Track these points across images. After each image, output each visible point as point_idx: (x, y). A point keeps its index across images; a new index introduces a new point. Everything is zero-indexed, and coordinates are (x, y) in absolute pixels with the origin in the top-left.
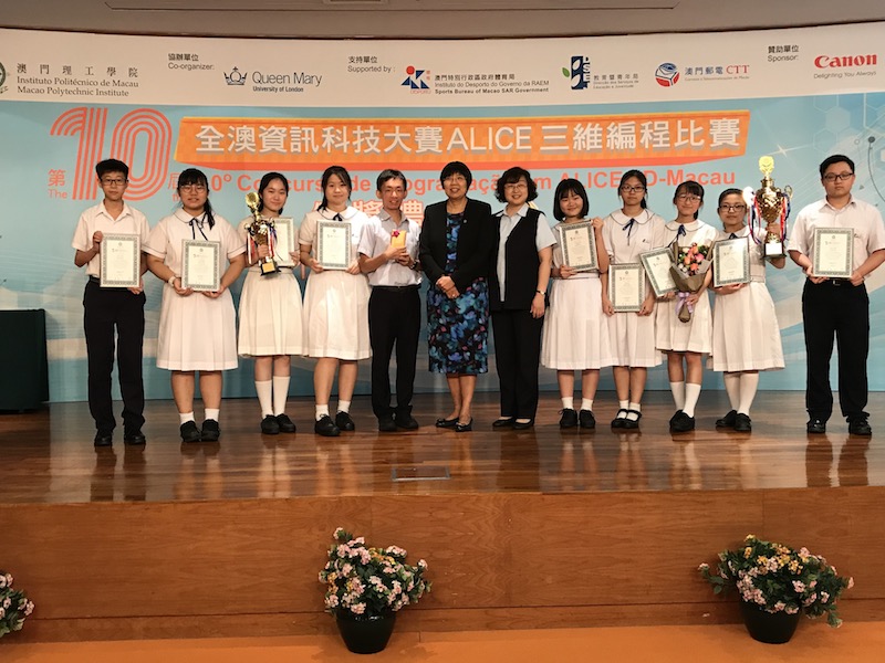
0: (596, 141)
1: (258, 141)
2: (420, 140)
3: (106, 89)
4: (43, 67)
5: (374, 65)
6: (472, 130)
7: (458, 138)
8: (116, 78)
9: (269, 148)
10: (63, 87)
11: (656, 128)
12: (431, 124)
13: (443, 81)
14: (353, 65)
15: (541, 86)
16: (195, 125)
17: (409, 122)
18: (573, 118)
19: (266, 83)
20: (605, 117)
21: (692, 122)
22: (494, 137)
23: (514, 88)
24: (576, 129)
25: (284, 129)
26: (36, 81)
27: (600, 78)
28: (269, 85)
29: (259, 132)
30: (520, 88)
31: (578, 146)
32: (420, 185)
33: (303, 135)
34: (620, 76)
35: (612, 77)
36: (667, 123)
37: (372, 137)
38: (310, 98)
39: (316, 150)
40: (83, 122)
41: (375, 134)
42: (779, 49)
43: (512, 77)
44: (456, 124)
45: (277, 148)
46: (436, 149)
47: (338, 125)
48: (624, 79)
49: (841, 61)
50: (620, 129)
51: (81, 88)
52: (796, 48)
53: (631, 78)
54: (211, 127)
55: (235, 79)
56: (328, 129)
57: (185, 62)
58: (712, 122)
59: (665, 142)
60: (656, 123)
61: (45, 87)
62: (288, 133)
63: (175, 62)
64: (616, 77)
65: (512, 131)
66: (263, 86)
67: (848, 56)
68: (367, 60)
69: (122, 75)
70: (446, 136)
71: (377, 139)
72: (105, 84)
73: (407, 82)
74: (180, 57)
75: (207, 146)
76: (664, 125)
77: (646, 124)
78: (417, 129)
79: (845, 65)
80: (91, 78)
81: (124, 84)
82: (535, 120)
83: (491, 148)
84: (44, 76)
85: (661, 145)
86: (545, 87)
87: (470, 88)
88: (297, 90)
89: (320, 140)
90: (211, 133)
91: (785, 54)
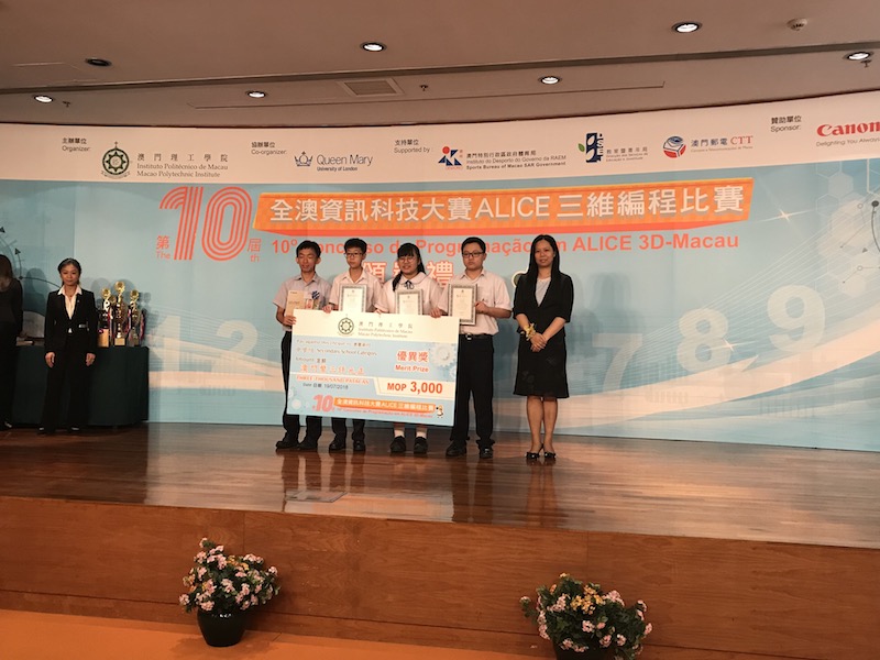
0: (607, 208)
1: (320, 211)
3: (202, 171)
4: (157, 155)
5: (416, 147)
6: (498, 200)
8: (210, 163)
9: (328, 218)
10: (171, 171)
11: (664, 196)
12: (462, 195)
13: (474, 158)
14: (399, 147)
15: (559, 160)
16: (270, 199)
17: (444, 193)
18: (587, 188)
19: (327, 165)
20: (616, 187)
21: (698, 190)
22: (516, 206)
23: (535, 162)
24: (589, 198)
25: (340, 202)
26: (151, 166)
27: (613, 151)
28: (330, 166)
29: (320, 204)
30: (540, 162)
31: (591, 212)
32: (451, 248)
34: (630, 150)
35: (623, 151)
36: (673, 191)
37: (412, 208)
38: (363, 176)
39: (365, 219)
40: (185, 198)
41: (414, 205)
42: (782, 120)
43: (533, 153)
44: (483, 195)
45: (334, 218)
46: (466, 217)
48: (634, 152)
49: (844, 129)
50: (630, 196)
51: (184, 171)
52: (798, 119)
53: (641, 151)
54: (283, 201)
55: (303, 162)
57: (264, 148)
58: (716, 189)
59: (671, 209)
60: (664, 191)
61: (157, 171)
62: (343, 205)
63: (257, 149)
64: (627, 151)
65: (532, 201)
66: (325, 166)
67: (850, 124)
68: (410, 142)
69: (215, 161)
71: (416, 209)
72: (202, 167)
73: (442, 161)
74: (260, 144)
75: (279, 217)
76: (670, 193)
77: (654, 193)
78: (450, 200)
79: (848, 132)
80: (191, 163)
81: (216, 168)
82: (551, 190)
83: (513, 215)
84: (157, 162)
85: (668, 211)
86: (563, 161)
87: (497, 164)
88: (352, 169)
89: (369, 211)
90: (282, 206)
91: (788, 124)
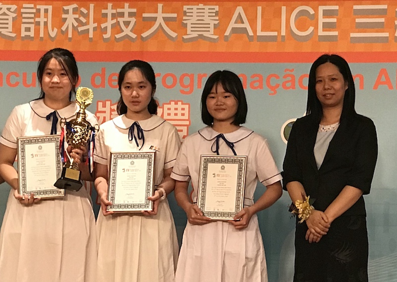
2: (189, 22)
6: (259, 9)
7: (240, 20)
25: (14, 7)
33: (38, 14)
45: (5, 31)
47: (83, 2)
65: (312, 12)
70: (224, 17)
78: (185, 8)
89: (58, 22)
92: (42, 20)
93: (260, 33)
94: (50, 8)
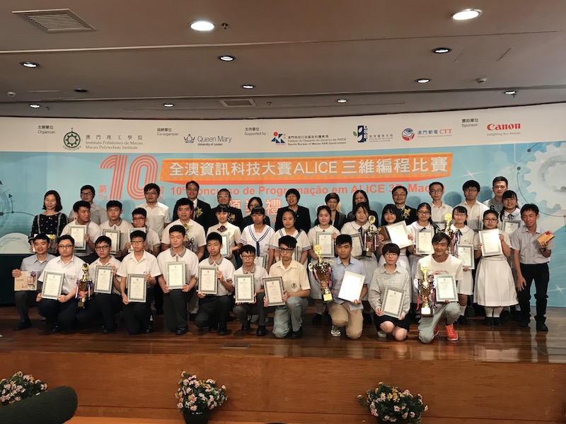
0: (371, 169)
1: (200, 170)
2: (280, 169)
3: (127, 146)
4: (98, 136)
5: (258, 132)
6: (307, 163)
7: (299, 167)
8: (132, 140)
9: (205, 174)
10: (107, 145)
11: (402, 162)
12: (286, 161)
13: (292, 139)
14: (248, 132)
15: (342, 141)
16: (169, 163)
17: (275, 160)
18: (358, 157)
19: (204, 142)
20: (376, 157)
21: (422, 159)
22: (318, 167)
23: (328, 142)
24: (360, 163)
25: (213, 164)
26: (95, 143)
27: (373, 137)
28: (206, 143)
29: (200, 165)
30: (331, 142)
31: (361, 171)
32: (280, 191)
33: (222, 167)
34: (383, 136)
35: (379, 136)
36: (408, 159)
37: (256, 168)
38: (225, 149)
39: (228, 174)
40: (116, 162)
41: (257, 166)
42: (468, 121)
43: (327, 136)
44: (298, 160)
45: (209, 174)
46: (288, 173)
47: (239, 161)
48: (385, 137)
49: (502, 127)
50: (383, 162)
51: (115, 146)
52: (477, 120)
53: (389, 136)
54: (177, 164)
56: (234, 164)
57: (165, 132)
58: (432, 159)
59: (407, 169)
60: (402, 159)
61: (98, 145)
62: (214, 165)
63: (160, 132)
64: (381, 136)
65: (327, 164)
66: (203, 143)
67: (505, 124)
68: (254, 129)
69: (135, 139)
70: (294, 166)
71: (258, 168)
72: (127, 143)
73: (273, 140)
74: (162, 130)
75: (175, 173)
76: (406, 161)
77: (397, 160)
78: (278, 163)
79: (503, 129)
80: (120, 141)
81: (135, 143)
82: (338, 158)
83: (316, 172)
84: (98, 140)
85: (405, 171)
86: (344, 141)
87: (305, 143)
88: (219, 144)
89: (230, 169)
90: (177, 166)
91: (471, 123)
92: (223, 169)
93: (307, 172)
94: (226, 164)
